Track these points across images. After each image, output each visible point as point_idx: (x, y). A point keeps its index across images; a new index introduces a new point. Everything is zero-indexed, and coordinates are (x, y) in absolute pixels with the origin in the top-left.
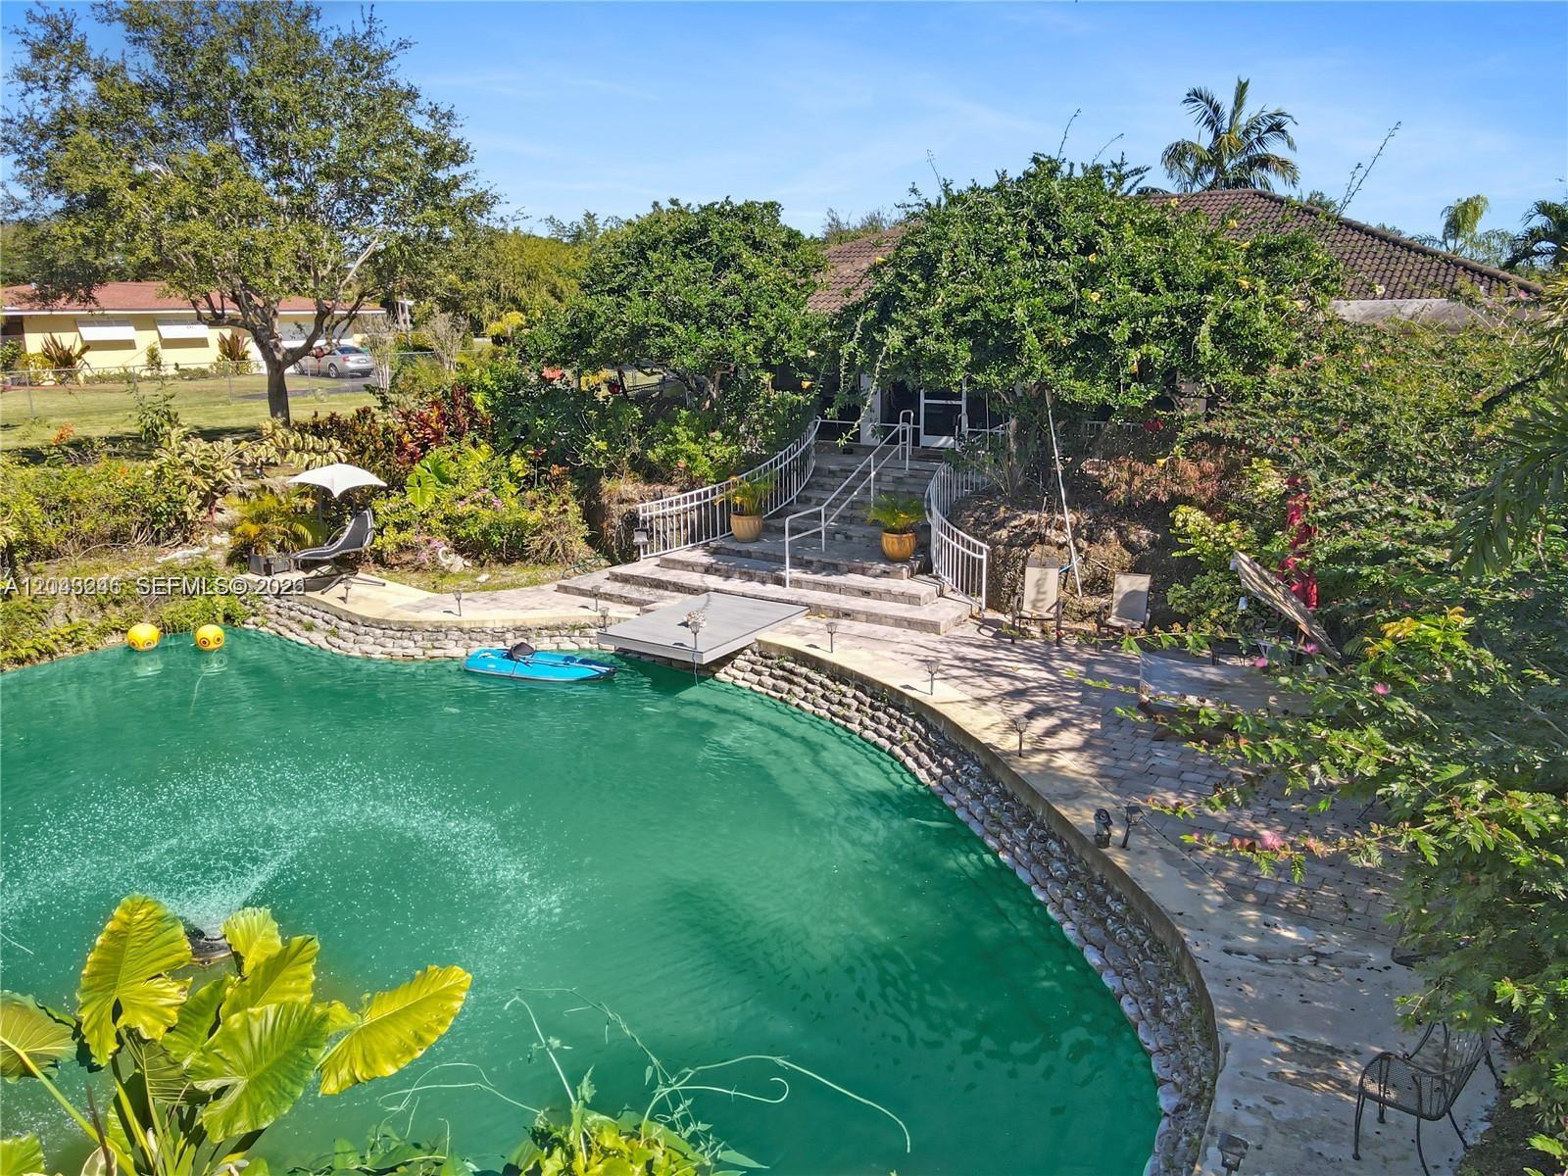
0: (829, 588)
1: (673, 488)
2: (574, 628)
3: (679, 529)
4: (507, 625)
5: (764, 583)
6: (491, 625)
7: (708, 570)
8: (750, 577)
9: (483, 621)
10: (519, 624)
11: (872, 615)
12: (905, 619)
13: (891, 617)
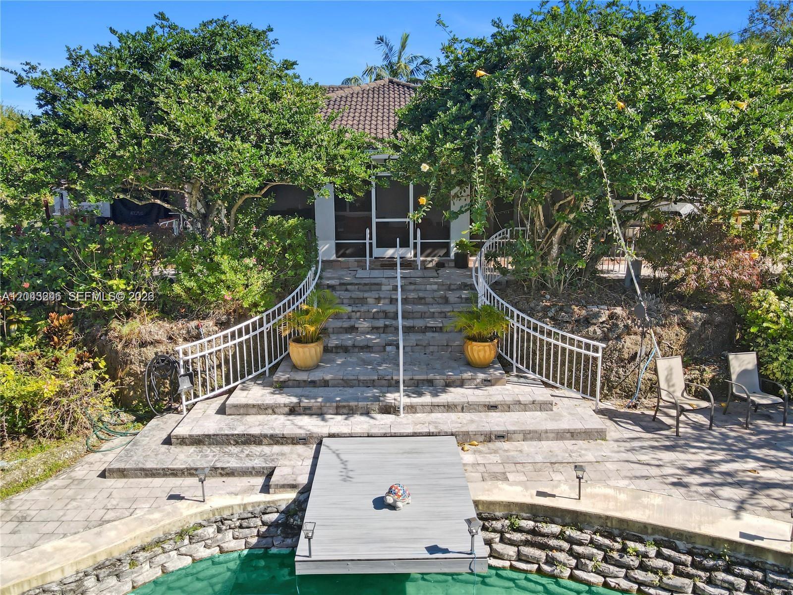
0: (449, 407)
1: (210, 323)
2: (181, 534)
3: (219, 366)
4: (83, 567)
5: (367, 413)
6: (57, 577)
7: (293, 411)
8: (349, 412)
9: (44, 576)
10: (101, 559)
11: (530, 432)
12: (569, 431)
13: (552, 431)
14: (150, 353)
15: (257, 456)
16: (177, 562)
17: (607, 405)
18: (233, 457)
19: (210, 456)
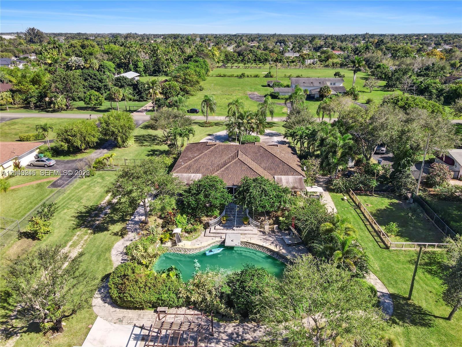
1: (213, 218)
5: (231, 230)
7: (223, 230)
8: (229, 230)
11: (249, 233)
13: (252, 234)
14: (206, 222)
15: (219, 235)
16: (214, 245)
17: (261, 230)
18: (217, 235)
19: (215, 235)
